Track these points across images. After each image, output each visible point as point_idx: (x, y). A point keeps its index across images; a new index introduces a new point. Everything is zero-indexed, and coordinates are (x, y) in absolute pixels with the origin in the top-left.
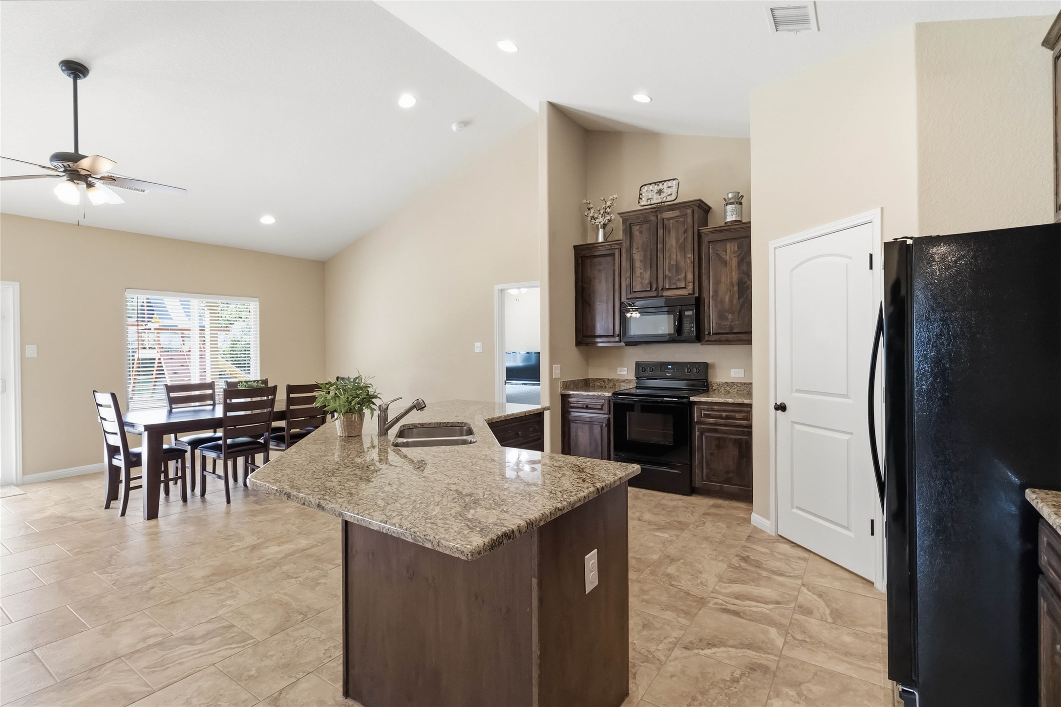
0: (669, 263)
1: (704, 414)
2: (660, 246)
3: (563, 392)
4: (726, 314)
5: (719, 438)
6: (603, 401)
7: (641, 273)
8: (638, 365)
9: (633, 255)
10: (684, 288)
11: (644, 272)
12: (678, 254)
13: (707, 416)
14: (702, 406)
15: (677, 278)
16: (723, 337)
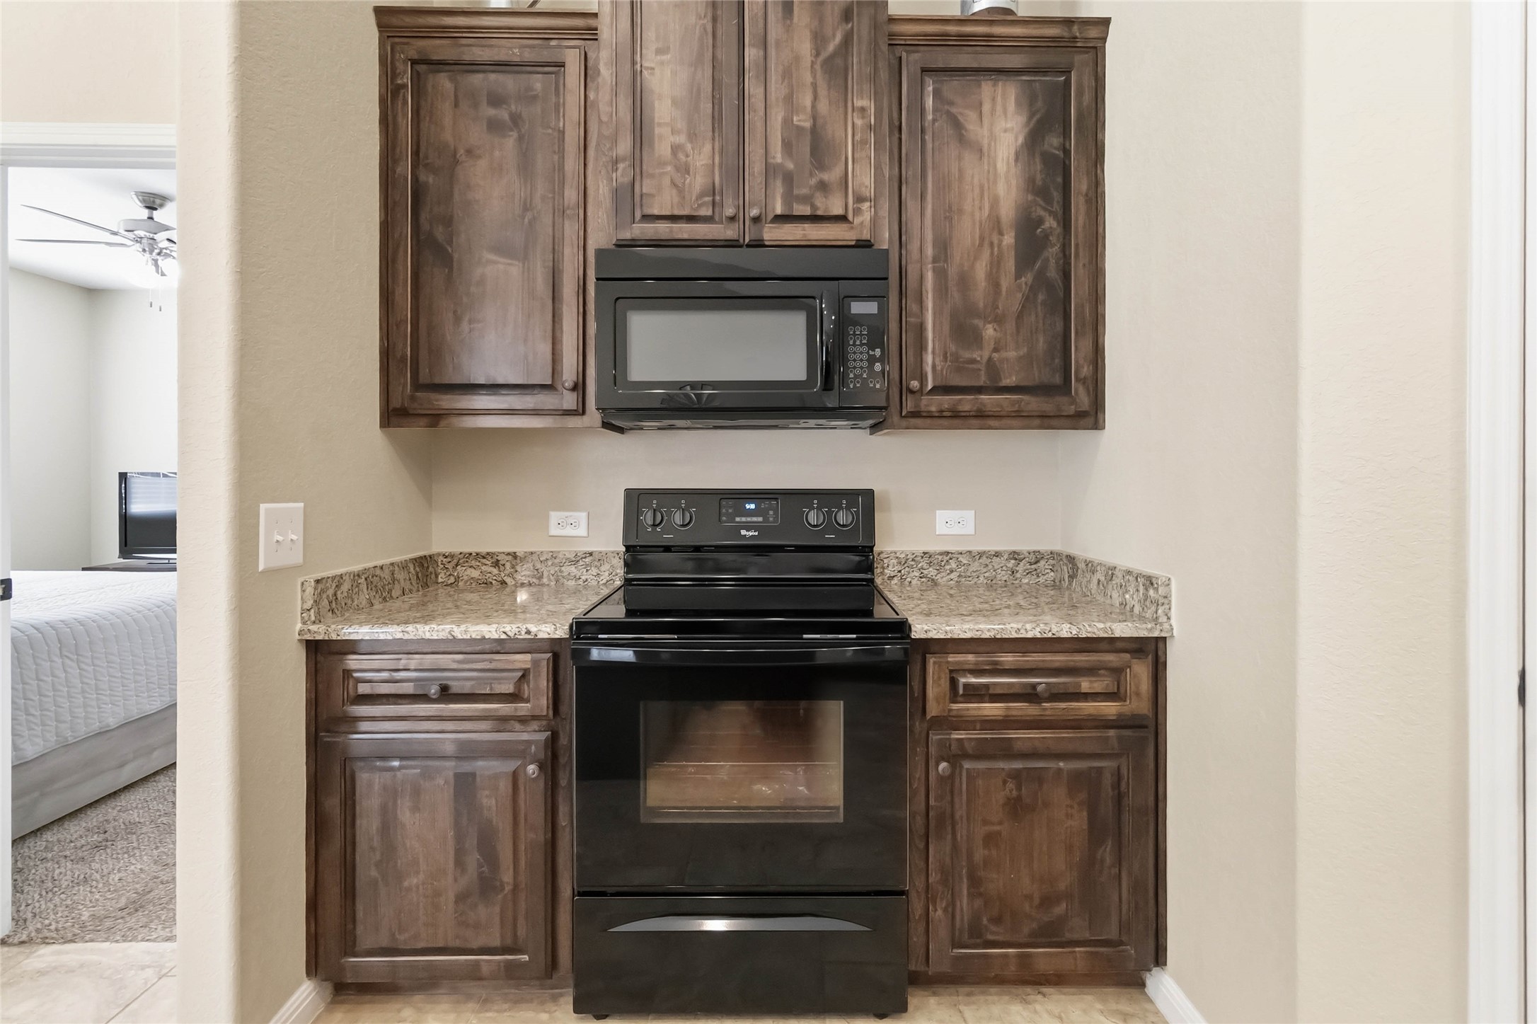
0: (787, 122)
1: (966, 686)
2: (751, 53)
3: (319, 632)
4: (976, 321)
5: (1016, 775)
6: (523, 660)
7: (676, 149)
8: (636, 500)
9: (645, 73)
10: (842, 218)
11: (689, 146)
12: (823, 92)
13: (976, 694)
14: (952, 658)
15: (813, 181)
16: (967, 403)
